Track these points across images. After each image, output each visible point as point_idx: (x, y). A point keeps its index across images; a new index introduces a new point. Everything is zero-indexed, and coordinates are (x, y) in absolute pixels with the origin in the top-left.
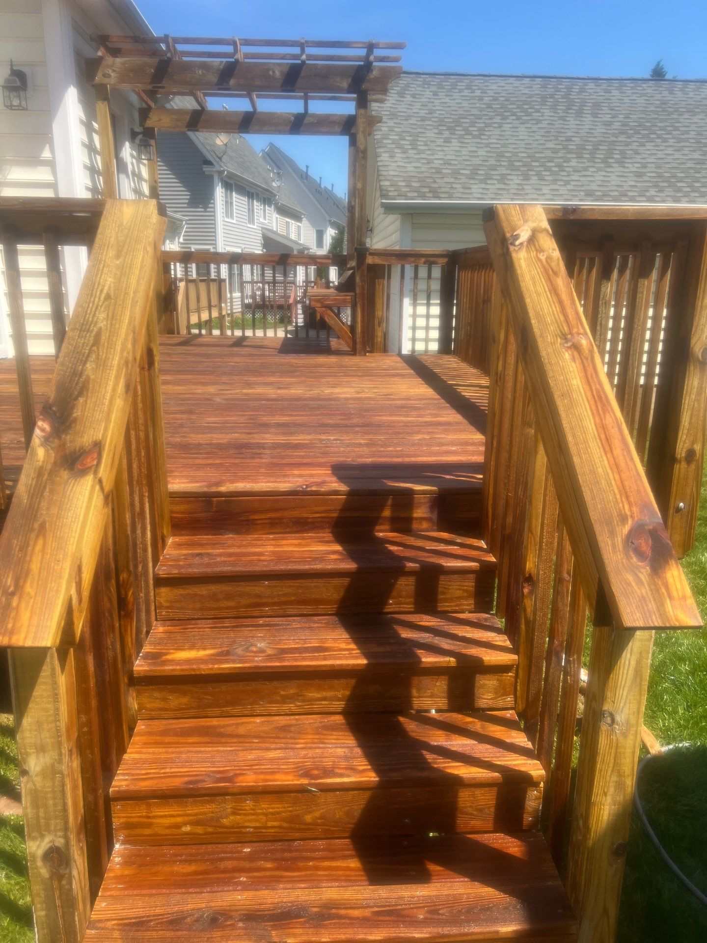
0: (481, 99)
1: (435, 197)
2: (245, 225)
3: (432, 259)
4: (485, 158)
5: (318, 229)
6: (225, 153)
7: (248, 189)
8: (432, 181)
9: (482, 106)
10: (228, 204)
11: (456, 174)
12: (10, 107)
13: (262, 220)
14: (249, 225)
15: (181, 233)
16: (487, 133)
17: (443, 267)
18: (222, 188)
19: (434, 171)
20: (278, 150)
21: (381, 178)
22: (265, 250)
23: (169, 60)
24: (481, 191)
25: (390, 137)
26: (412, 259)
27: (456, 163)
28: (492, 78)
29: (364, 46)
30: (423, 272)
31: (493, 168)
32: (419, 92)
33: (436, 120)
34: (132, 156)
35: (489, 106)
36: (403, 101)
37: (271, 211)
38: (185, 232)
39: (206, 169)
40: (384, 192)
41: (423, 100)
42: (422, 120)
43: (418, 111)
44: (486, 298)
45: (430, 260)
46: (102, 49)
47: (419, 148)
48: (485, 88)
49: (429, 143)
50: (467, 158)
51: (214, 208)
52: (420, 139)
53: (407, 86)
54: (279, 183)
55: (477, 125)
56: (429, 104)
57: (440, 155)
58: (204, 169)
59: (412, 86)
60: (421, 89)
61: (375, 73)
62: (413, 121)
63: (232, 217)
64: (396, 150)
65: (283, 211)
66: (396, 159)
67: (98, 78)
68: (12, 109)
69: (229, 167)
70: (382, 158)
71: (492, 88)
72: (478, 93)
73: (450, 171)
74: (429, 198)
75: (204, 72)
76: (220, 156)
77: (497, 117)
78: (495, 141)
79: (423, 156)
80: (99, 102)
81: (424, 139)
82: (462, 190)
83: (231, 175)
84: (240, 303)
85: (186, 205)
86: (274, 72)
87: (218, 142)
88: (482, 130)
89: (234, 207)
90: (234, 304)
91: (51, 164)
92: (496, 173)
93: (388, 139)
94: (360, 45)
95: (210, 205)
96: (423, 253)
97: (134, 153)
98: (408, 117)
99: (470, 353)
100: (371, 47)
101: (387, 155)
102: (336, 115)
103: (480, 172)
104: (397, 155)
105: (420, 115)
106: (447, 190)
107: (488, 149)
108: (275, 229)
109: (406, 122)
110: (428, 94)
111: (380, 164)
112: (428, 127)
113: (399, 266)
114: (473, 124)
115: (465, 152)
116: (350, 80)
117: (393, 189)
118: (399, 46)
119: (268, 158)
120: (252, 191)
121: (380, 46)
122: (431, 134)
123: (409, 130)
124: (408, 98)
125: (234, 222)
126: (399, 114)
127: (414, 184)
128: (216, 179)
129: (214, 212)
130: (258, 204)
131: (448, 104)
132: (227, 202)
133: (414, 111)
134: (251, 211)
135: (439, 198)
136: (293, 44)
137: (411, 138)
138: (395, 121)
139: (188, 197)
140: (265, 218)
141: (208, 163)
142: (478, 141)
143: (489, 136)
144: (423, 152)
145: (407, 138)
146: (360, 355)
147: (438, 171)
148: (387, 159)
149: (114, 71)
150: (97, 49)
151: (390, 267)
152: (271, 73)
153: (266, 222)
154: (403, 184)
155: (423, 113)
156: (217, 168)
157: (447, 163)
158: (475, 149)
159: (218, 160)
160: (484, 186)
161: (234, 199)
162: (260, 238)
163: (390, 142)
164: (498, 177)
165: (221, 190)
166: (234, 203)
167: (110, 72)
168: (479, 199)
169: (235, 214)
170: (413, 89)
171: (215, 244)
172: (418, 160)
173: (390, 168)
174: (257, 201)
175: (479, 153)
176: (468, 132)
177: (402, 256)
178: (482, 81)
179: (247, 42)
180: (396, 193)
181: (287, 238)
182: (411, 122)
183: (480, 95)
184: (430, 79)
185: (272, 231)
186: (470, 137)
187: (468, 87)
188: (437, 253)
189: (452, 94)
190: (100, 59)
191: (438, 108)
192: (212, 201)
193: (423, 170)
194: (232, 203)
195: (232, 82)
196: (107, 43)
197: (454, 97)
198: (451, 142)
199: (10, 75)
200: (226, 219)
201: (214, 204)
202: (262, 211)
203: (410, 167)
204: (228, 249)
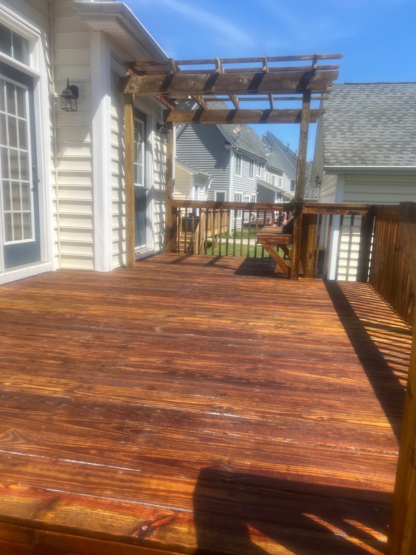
0: (401, 98)
1: (362, 164)
2: (247, 178)
3: (355, 211)
4: (402, 137)
5: (292, 180)
6: (238, 137)
7: (250, 158)
8: (361, 152)
9: (401, 102)
10: (238, 167)
11: (380, 147)
12: (66, 110)
13: (257, 175)
14: (249, 179)
15: (209, 183)
16: (404, 120)
17: (363, 218)
18: (235, 157)
19: (363, 146)
20: (272, 135)
21: (325, 151)
22: (258, 193)
23: (172, 76)
24: (398, 159)
25: (334, 124)
26: (339, 211)
27: (380, 140)
28: (410, 84)
29: (310, 58)
30: (347, 221)
31: (408, 143)
32: (357, 96)
33: (368, 112)
34: (156, 140)
35: (406, 102)
36: (345, 101)
37: (263, 170)
38: (212, 182)
39: (226, 147)
40: (326, 160)
41: (359, 100)
42: (357, 113)
43: (355, 107)
44: (398, 246)
45: (353, 211)
46: (130, 71)
47: (354, 131)
48: (404, 91)
49: (361, 128)
50: (388, 136)
51: (229, 169)
52: (355, 125)
53: (348, 93)
54: (270, 154)
55: (397, 115)
56: (363, 103)
57: (368, 135)
58: (225, 147)
59: (351, 92)
60: (358, 93)
61: (317, 77)
62: (351, 114)
63: (239, 174)
64: (337, 133)
65: (271, 170)
66: (337, 138)
67: (127, 90)
68: (67, 111)
69: (240, 145)
70: (327, 138)
71: (409, 91)
72: (399, 94)
73: (375, 146)
74: (359, 164)
75: (195, 82)
76: (235, 139)
77: (412, 109)
78: (410, 125)
79: (355, 136)
80: (127, 105)
81: (358, 125)
82: (383, 159)
83: (240, 150)
84: (241, 223)
85: (213, 167)
86: (243, 80)
87: (235, 131)
88: (400, 119)
89: (241, 168)
90: (237, 224)
91: (90, 145)
92: (410, 146)
93: (333, 125)
94: (307, 58)
95: (227, 167)
96: (348, 206)
97: (159, 138)
98: (348, 111)
99: (382, 286)
100: (315, 58)
101: (331, 136)
102: (292, 110)
103: (397, 146)
104: (338, 136)
105: (356, 109)
106: (372, 158)
107: (405, 130)
108: (265, 181)
109: (346, 115)
110: (363, 96)
111: (325, 142)
112: (361, 117)
113: (328, 216)
114: (394, 114)
115: (387, 132)
116: (298, 83)
117: (333, 158)
118: (337, 57)
119: (266, 140)
120: (253, 159)
121: (323, 57)
122: (363, 122)
123: (348, 119)
124: (349, 100)
125: (241, 177)
126: (341, 110)
127: (348, 155)
128: (232, 152)
129: (229, 171)
130: (256, 166)
131: (377, 102)
132: (237, 165)
133: (352, 107)
134: (251, 170)
135: (366, 164)
136: (258, 60)
137: (348, 125)
138: (338, 114)
139: (215, 163)
140: (259, 174)
141: (228, 143)
142: (398, 125)
143: (406, 122)
144: (356, 133)
145: (346, 125)
146: (294, 279)
147: (366, 146)
148: (331, 138)
149: (136, 85)
150: (127, 71)
151: (321, 216)
152: (241, 81)
153: (260, 176)
154: (341, 155)
155: (358, 108)
156: (233, 146)
157: (373, 140)
158: (394, 131)
159: (233, 141)
160: (400, 155)
161: (242, 164)
162: (255, 186)
163: (334, 127)
164: (411, 149)
165: (234, 158)
166: (241, 166)
167: (134, 85)
168: (396, 164)
169: (241, 172)
170: (353, 94)
171: (228, 190)
172: (352, 139)
173: (332, 144)
174: (256, 165)
175: (397, 133)
176: (390, 120)
177: (331, 209)
178: (402, 87)
179: (226, 61)
180: (335, 161)
181: (273, 186)
182: (349, 114)
183: (400, 95)
184: (364, 87)
185: (263, 182)
186: (392, 123)
187: (392, 91)
188: (359, 207)
189: (380, 95)
190: (129, 77)
191: (370, 105)
192: (228, 165)
193: (355, 145)
194: (240, 166)
195: (214, 88)
196: (135, 67)
197: (381, 98)
198: (377, 127)
199: (66, 89)
200: (236, 175)
201: (229, 166)
202: (258, 170)
203: (346, 144)
204: (235, 192)
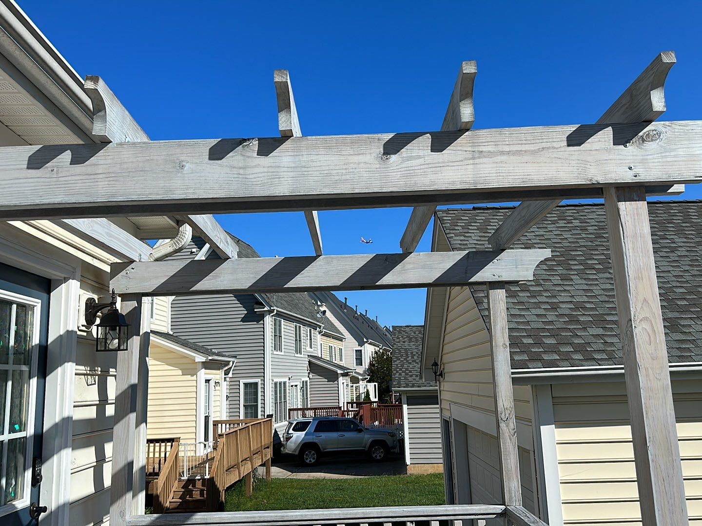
0: (584, 229)
2: (293, 355)
8: (571, 334)
9: (590, 236)
11: (602, 322)
13: (308, 349)
14: (296, 355)
19: (567, 319)
27: (592, 306)
37: (315, 339)
38: (235, 366)
51: (263, 343)
55: (595, 257)
57: (565, 297)
63: (280, 350)
69: (278, 306)
72: (577, 223)
73: (590, 318)
83: (280, 313)
89: (283, 340)
95: (260, 341)
108: (319, 356)
114: (589, 257)
115: (597, 290)
125: (283, 353)
129: (263, 347)
132: (276, 336)
134: (298, 342)
140: (311, 347)
141: (259, 304)
147: (574, 319)
153: (312, 350)
156: (268, 308)
157: (580, 307)
161: (282, 326)
162: (306, 365)
165: (271, 326)
166: (283, 336)
169: (283, 347)
171: (263, 376)
176: (588, 267)
181: (330, 362)
183: (580, 225)
185: (317, 358)
186: (594, 272)
189: (545, 226)
193: (549, 318)
194: (280, 337)
197: (549, 229)
200: (275, 353)
201: (263, 339)
202: (308, 341)
204: (275, 380)
